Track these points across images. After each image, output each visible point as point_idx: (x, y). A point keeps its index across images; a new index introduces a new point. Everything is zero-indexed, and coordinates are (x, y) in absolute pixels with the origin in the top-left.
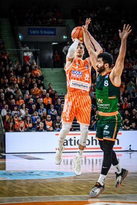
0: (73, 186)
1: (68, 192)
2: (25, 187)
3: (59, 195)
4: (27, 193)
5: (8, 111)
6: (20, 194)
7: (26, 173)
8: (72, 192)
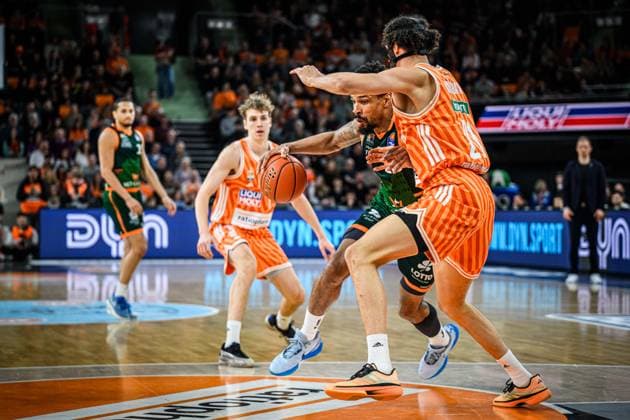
0: (199, 341)
1: (187, 355)
2: (86, 343)
3: (166, 361)
4: (91, 358)
5: (47, 157)
6: (71, 358)
7: (88, 308)
8: (197, 356)
